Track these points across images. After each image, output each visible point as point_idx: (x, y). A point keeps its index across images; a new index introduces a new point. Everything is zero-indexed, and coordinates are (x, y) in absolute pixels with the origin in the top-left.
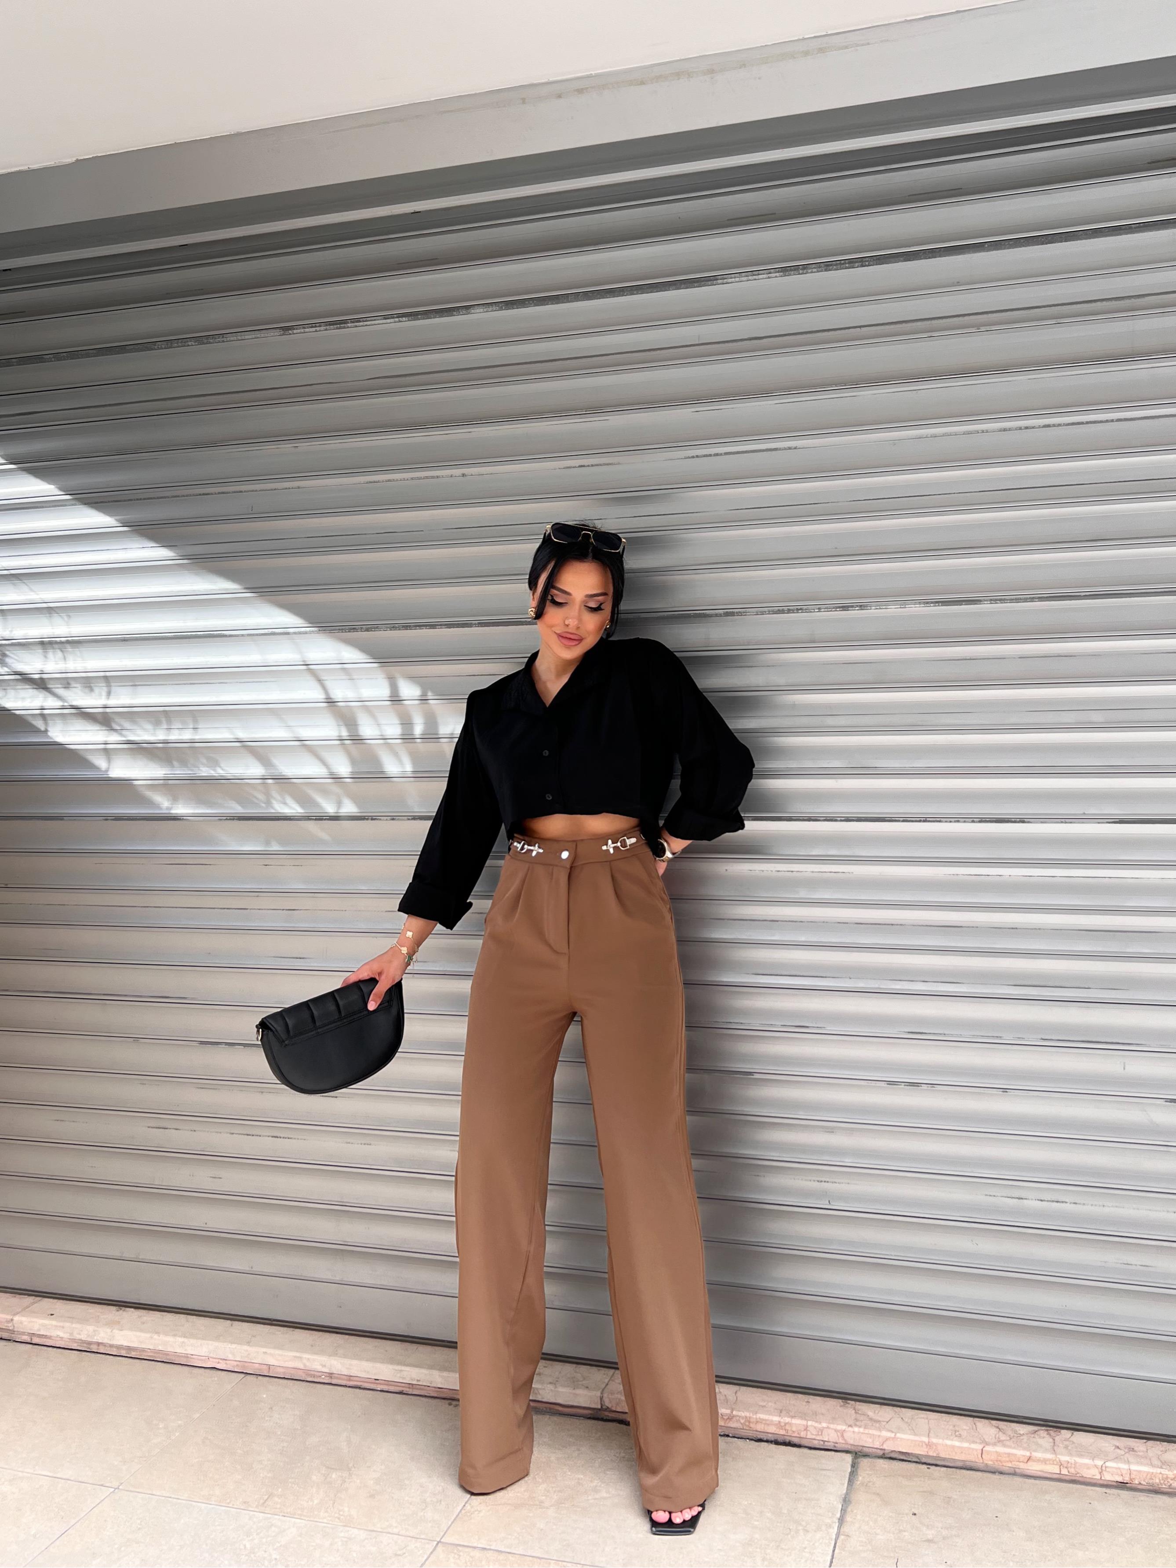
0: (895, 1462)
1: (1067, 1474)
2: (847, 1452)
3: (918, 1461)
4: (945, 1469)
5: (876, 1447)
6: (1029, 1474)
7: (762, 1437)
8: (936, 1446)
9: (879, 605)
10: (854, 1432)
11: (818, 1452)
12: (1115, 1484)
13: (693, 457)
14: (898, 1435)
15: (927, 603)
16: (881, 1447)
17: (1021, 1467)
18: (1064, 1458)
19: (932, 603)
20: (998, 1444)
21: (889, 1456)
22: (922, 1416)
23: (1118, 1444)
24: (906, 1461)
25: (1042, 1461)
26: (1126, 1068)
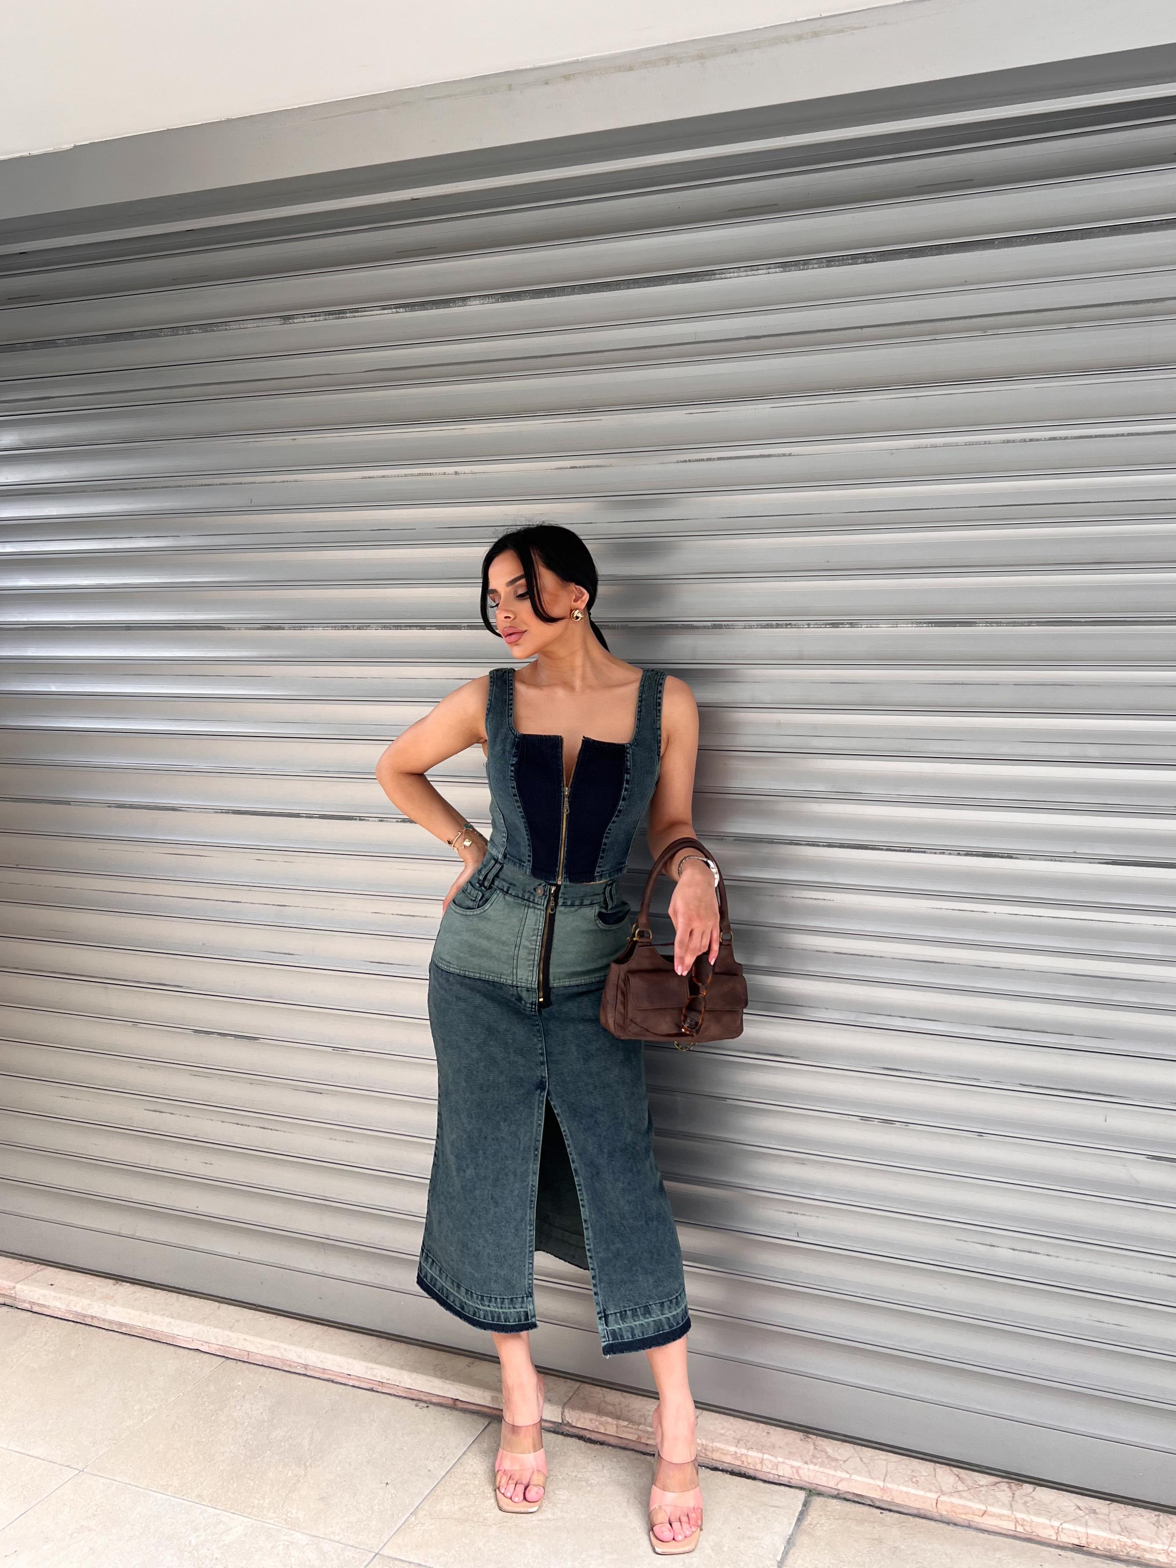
0: (848, 1503)
1: (1022, 1531)
2: (800, 1488)
4: (897, 1515)
5: (830, 1486)
6: (983, 1528)
7: (718, 1466)
8: (891, 1491)
9: (871, 623)
10: (809, 1468)
11: (771, 1486)
12: (1071, 1546)
13: (685, 461)
14: (854, 1477)
15: (920, 623)
16: (833, 1488)
17: (976, 1521)
18: (1019, 1516)
19: (925, 623)
20: (955, 1494)
21: (843, 1496)
22: (882, 1457)
23: (1079, 1504)
24: (859, 1503)
25: (997, 1516)
26: (1107, 1120)
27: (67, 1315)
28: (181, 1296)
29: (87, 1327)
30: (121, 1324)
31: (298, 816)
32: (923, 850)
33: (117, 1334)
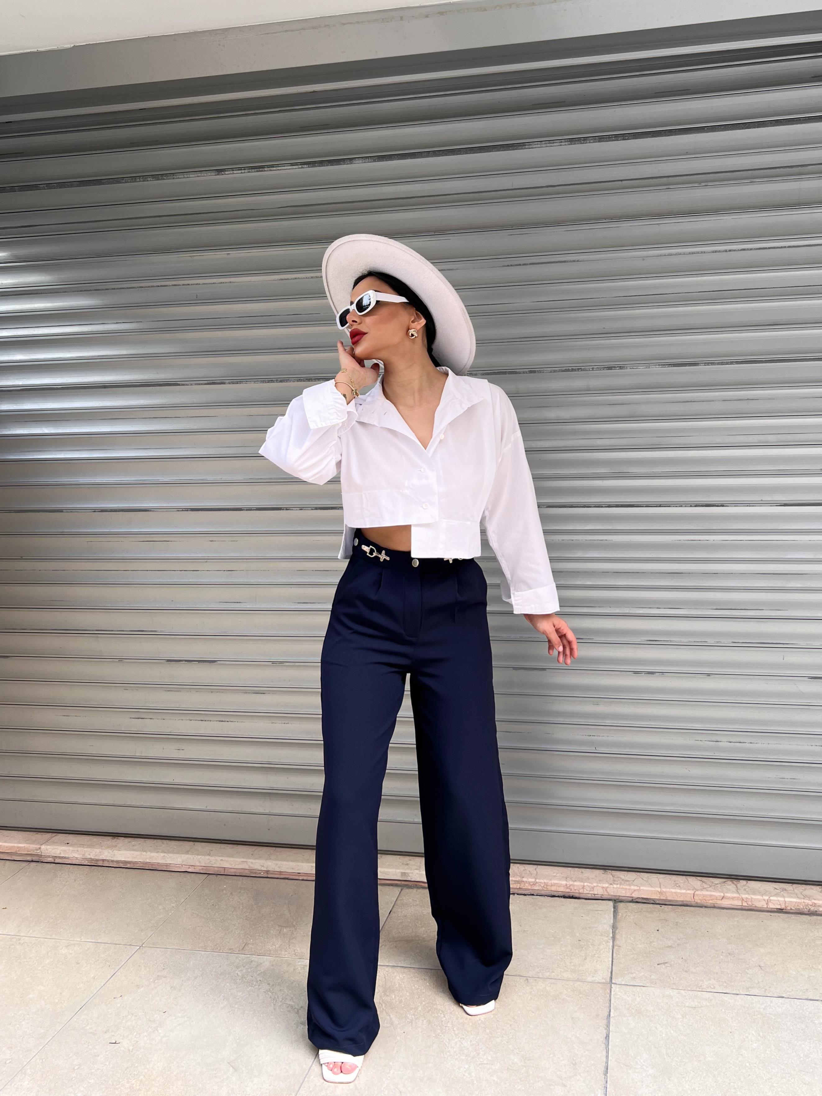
0: (640, 904)
1: (746, 905)
2: (609, 900)
3: (654, 902)
4: (671, 906)
5: (627, 896)
6: (723, 907)
7: (555, 894)
8: (665, 893)
9: (633, 366)
10: (613, 887)
11: (590, 901)
12: (776, 910)
13: (508, 266)
14: (642, 888)
16: (631, 896)
17: (718, 903)
18: (744, 896)
19: (667, 365)
20: (704, 890)
21: (636, 900)
22: (654, 876)
24: (647, 903)
25: (731, 898)
26: (785, 658)
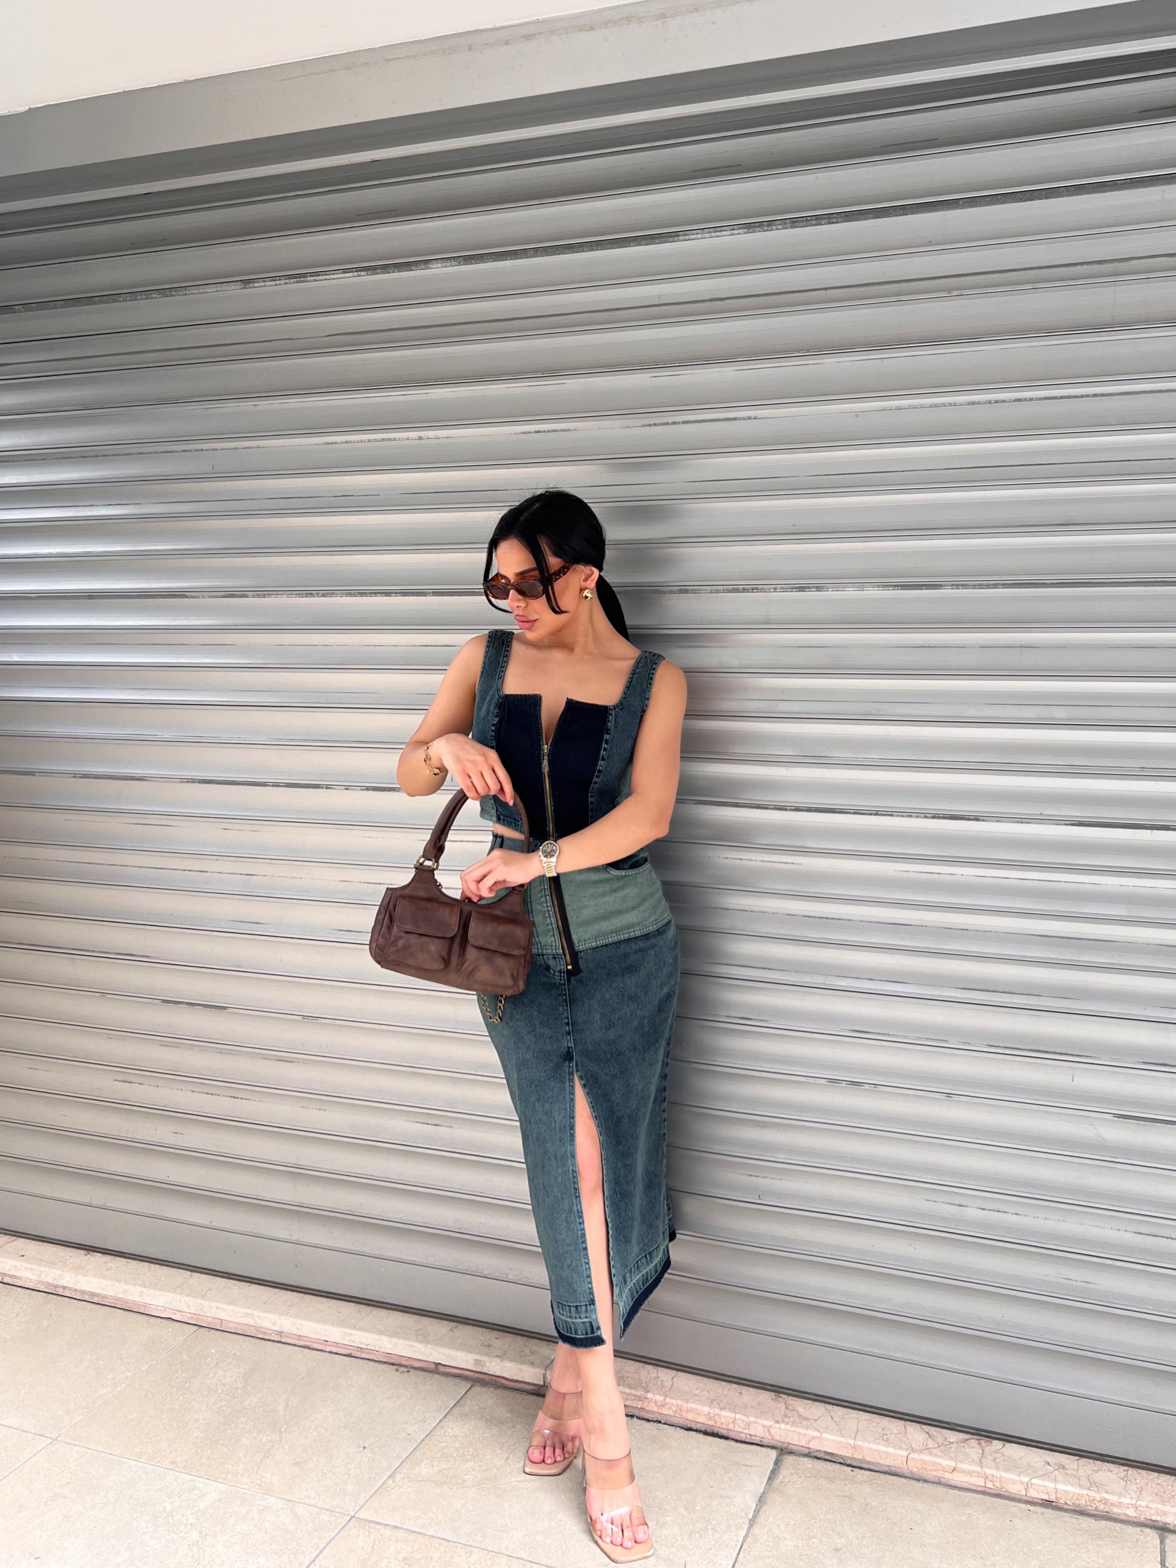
0: (820, 1462)
1: (993, 1487)
2: (771, 1447)
3: (844, 1463)
4: (869, 1473)
5: (802, 1445)
6: (953, 1484)
7: (689, 1426)
8: (861, 1448)
9: (837, 587)
10: (781, 1428)
11: (744, 1445)
12: (1040, 1501)
13: (650, 425)
14: (824, 1435)
15: (886, 586)
16: (807, 1446)
17: (946, 1477)
18: (989, 1472)
19: (891, 586)
20: (926, 1451)
21: (814, 1454)
22: (853, 1415)
23: (1048, 1460)
24: (831, 1461)
25: (967, 1472)
26: (1075, 1080)
27: (39, 1286)
28: (152, 1265)
29: (59, 1298)
30: (93, 1294)
31: (264, 784)
32: (890, 813)
33: (89, 1304)
